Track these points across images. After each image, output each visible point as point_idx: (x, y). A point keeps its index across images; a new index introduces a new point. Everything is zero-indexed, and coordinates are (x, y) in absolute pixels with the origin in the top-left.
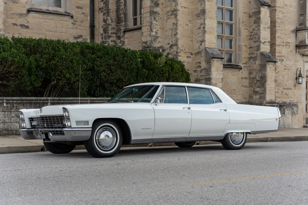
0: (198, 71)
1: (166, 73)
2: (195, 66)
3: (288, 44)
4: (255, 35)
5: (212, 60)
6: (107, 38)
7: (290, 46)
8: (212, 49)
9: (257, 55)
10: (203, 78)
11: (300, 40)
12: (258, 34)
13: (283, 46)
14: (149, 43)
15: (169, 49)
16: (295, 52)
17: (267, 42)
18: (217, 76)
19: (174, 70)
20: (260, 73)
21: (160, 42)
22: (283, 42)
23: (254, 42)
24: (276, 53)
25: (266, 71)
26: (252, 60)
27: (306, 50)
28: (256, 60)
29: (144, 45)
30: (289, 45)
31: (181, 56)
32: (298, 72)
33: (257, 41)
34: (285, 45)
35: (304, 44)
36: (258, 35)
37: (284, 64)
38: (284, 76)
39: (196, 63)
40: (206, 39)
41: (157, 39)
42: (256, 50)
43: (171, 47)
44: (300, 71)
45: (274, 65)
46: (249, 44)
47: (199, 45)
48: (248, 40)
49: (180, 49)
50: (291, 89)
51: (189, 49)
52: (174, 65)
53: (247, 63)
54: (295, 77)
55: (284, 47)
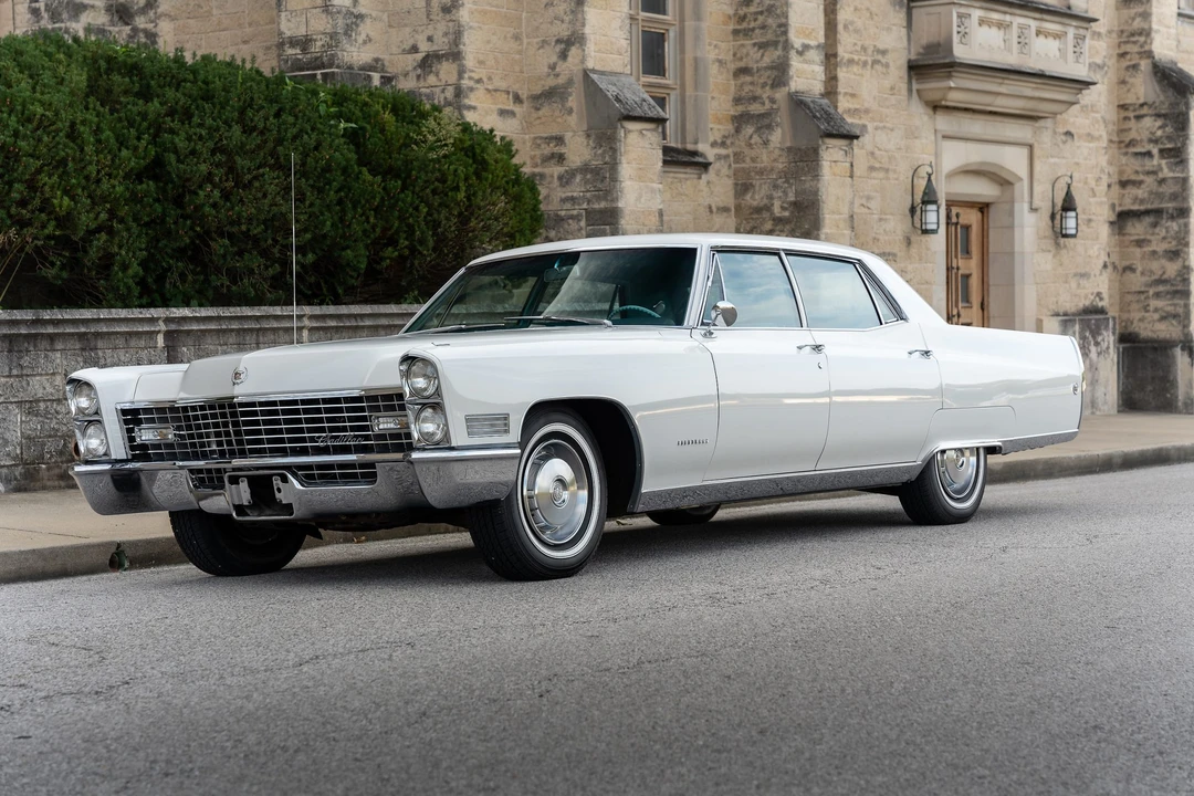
0: (552, 176)
1: (457, 189)
2: (533, 158)
3: (880, 57)
4: (761, 13)
5: (623, 127)
6: (65, 16)
7: (887, 65)
8: (614, 79)
9: (775, 106)
10: (575, 212)
11: (924, 41)
12: (778, 12)
13: (865, 63)
14: (319, 44)
15: (413, 75)
16: (906, 94)
17: (812, 48)
18: (643, 200)
19: (490, 176)
20: (791, 187)
21: (370, 40)
22: (864, 49)
23: (760, 48)
24: (840, 98)
25: (816, 176)
26: (749, 130)
27: (952, 85)
28: (769, 127)
29: (290, 51)
30: (884, 61)
31: (474, 108)
32: (921, 184)
33: (775, 44)
34: (870, 63)
35: (945, 58)
36: (778, 16)
37: (869, 147)
38: (869, 198)
39: (539, 142)
40: (587, 30)
41: (357, 26)
42: (770, 82)
43: (428, 63)
44: (929, 180)
45: (846, 152)
46: (734, 55)
47: (554, 59)
48: (731, 38)
49: (473, 75)
50: (895, 255)
51: (504, 78)
52: (482, 152)
53: (728, 142)
54: (909, 205)
55: (867, 72)
